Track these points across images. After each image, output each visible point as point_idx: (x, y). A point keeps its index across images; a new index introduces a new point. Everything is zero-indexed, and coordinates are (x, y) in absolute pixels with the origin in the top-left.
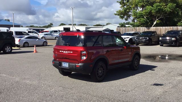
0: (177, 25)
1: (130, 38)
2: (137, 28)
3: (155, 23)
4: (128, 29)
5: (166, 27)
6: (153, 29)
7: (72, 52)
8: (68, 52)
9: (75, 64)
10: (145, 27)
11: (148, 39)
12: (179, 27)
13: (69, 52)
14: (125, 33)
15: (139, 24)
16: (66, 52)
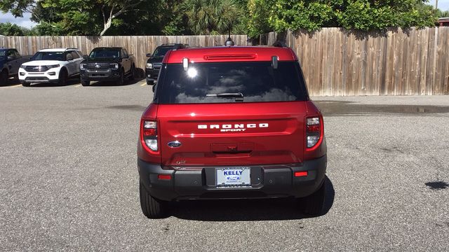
0: (163, 31)
1: (61, 67)
2: (63, 37)
3: (107, 26)
4: (32, 42)
5: (140, 37)
6: (106, 41)
7: (266, 125)
8: (249, 126)
9: (289, 170)
10: (87, 35)
11: (117, 67)
12: (169, 37)
13: (254, 126)
14: (38, 53)
15: (67, 28)
16: (236, 126)
